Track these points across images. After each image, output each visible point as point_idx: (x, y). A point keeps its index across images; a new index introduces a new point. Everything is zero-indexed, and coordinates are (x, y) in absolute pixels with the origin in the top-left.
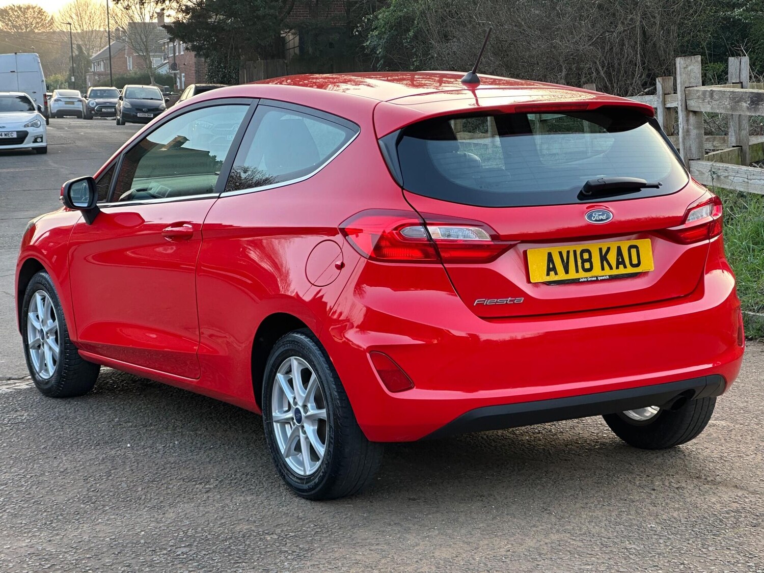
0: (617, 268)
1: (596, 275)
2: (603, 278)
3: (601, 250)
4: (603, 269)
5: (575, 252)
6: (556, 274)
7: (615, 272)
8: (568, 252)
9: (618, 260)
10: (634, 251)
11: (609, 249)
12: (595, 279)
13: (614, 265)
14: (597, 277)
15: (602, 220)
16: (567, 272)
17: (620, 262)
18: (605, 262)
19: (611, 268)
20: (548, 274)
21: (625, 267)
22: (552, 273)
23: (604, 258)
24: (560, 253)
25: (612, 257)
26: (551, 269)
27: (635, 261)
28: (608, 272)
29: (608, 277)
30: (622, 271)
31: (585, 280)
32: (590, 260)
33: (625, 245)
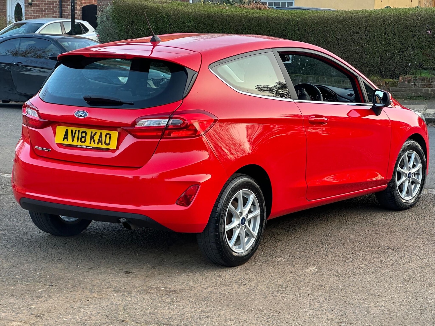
0: (98, 144)
1: (86, 145)
2: (89, 147)
3: (92, 133)
4: (90, 143)
5: (79, 131)
6: (67, 141)
7: (96, 146)
8: (76, 131)
9: (99, 139)
10: (108, 137)
11: (96, 133)
12: (85, 147)
13: (96, 142)
14: (86, 146)
15: (82, 116)
16: (73, 141)
17: (100, 141)
18: (92, 139)
19: (95, 143)
20: (64, 140)
21: (102, 144)
22: (66, 140)
23: (92, 137)
24: (72, 131)
25: (97, 138)
26: (66, 138)
27: (107, 142)
28: (93, 145)
29: (92, 148)
30: (100, 146)
31: (81, 147)
32: (85, 137)
33: (104, 132)
